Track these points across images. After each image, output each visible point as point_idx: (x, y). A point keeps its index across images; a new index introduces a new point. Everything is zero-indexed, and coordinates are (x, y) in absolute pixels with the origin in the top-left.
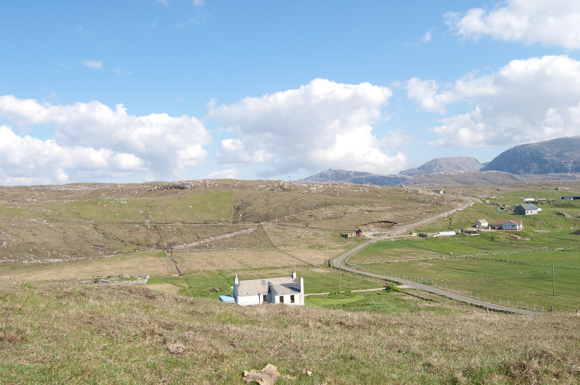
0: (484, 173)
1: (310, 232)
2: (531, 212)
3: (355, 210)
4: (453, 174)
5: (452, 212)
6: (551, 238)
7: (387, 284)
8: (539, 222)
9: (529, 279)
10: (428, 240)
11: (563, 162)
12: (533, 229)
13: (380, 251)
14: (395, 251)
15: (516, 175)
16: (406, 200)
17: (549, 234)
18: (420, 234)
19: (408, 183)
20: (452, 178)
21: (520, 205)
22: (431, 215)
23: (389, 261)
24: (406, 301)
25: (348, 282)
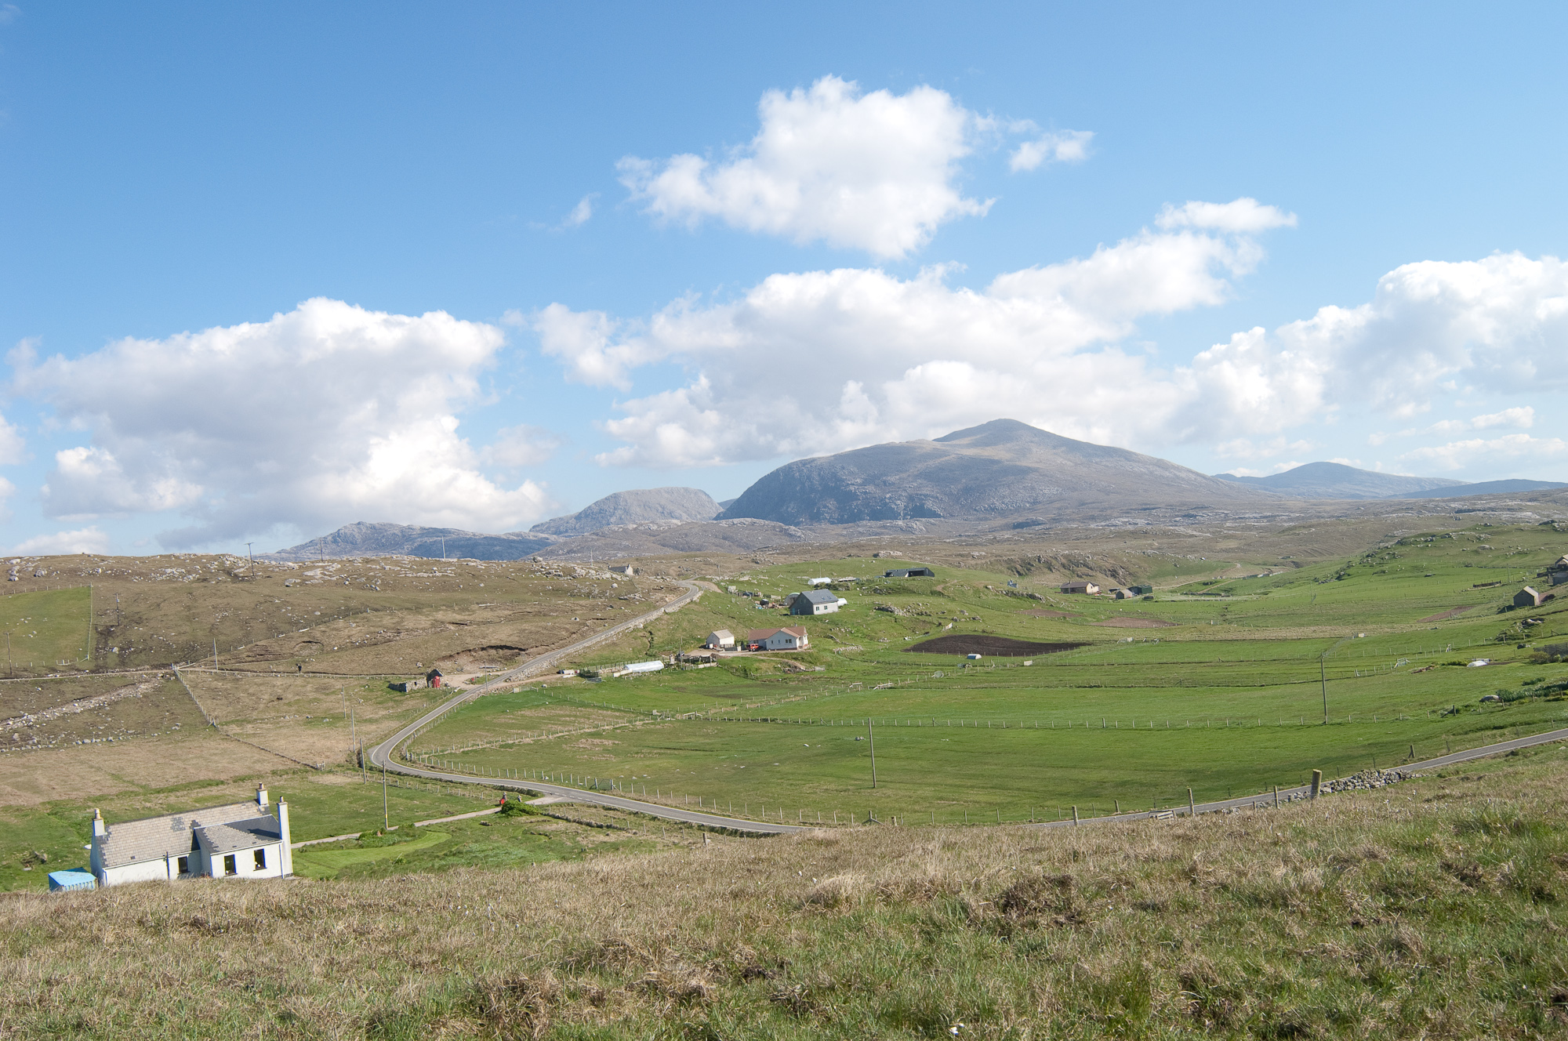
0: (724, 523)
1: (308, 683)
2: (826, 608)
3: (423, 621)
4: (655, 527)
5: (655, 615)
6: (866, 663)
7: (504, 798)
8: (843, 630)
9: (825, 758)
10: (601, 684)
11: (888, 496)
12: (829, 644)
13: (487, 718)
14: (522, 716)
15: (792, 528)
16: (546, 592)
17: (862, 654)
18: (582, 672)
19: (552, 553)
20: (654, 538)
21: (801, 593)
22: (606, 625)
23: (510, 742)
24: (550, 835)
25: (409, 801)
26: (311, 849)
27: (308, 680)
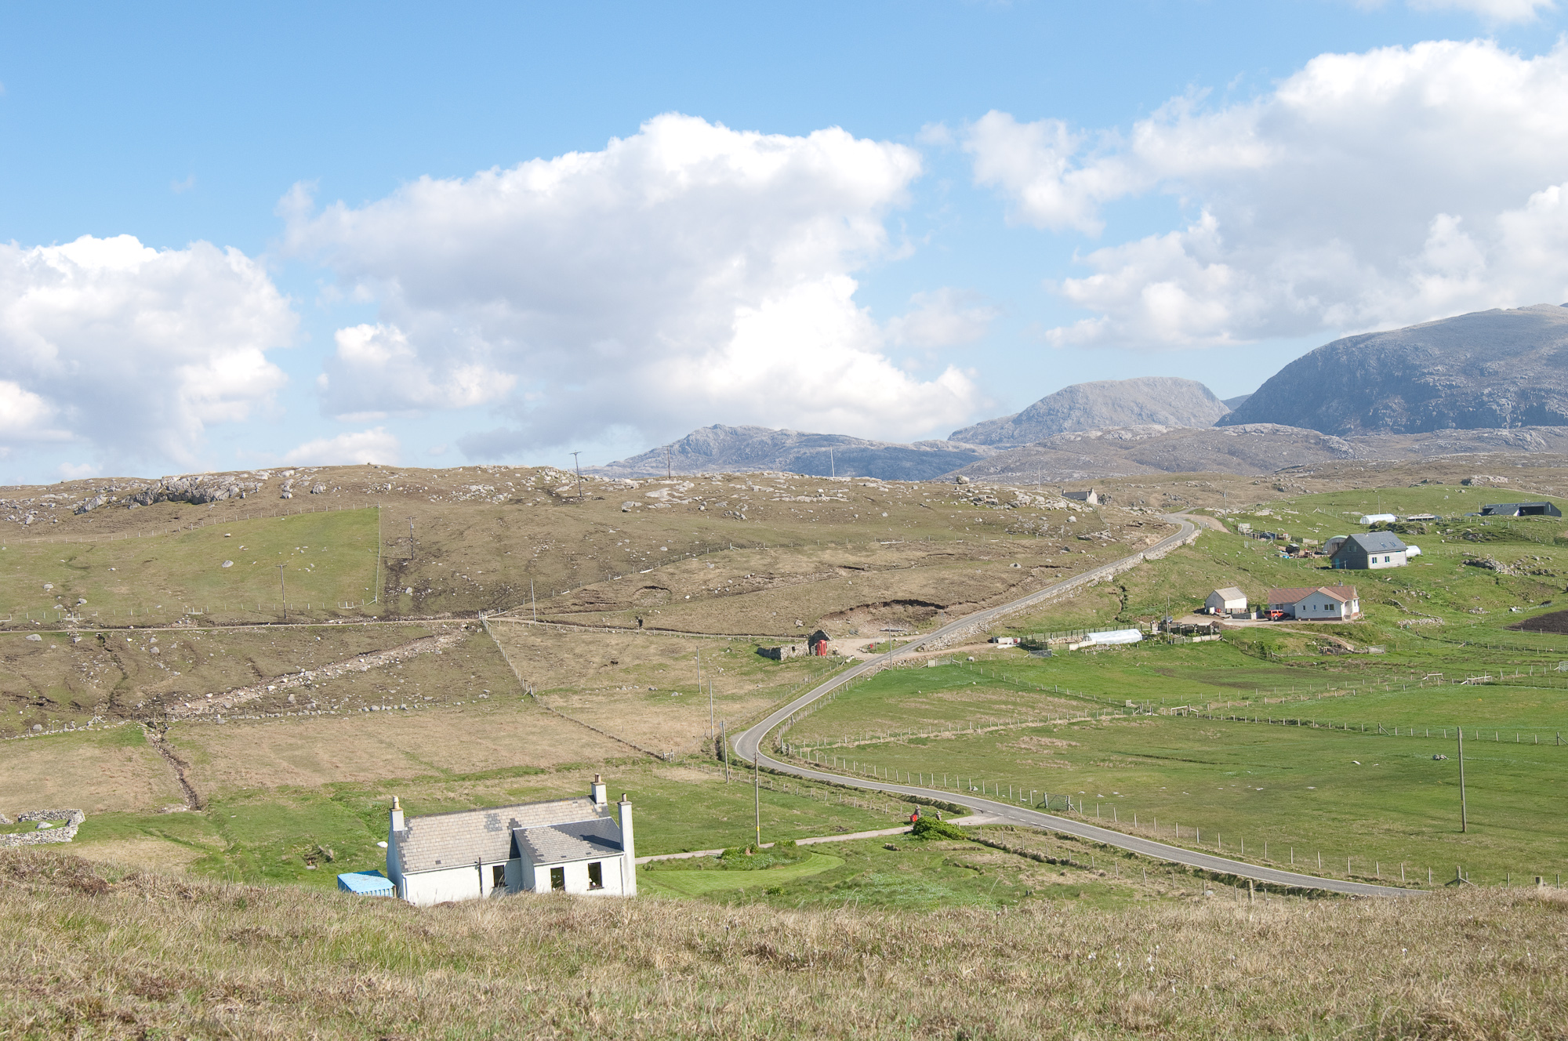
0: (1231, 431)
1: (652, 643)
2: (1387, 559)
3: (803, 563)
4: (1128, 436)
5: (1129, 563)
6: (1450, 645)
7: (916, 813)
8: (1413, 593)
9: (1385, 783)
10: (1050, 659)
11: (1486, 391)
12: (1391, 614)
13: (892, 701)
14: (940, 700)
15: (1335, 438)
16: (974, 527)
17: (1444, 630)
18: (1024, 641)
19: (979, 471)
20: (1127, 452)
21: (1350, 537)
22: (1059, 575)
23: (924, 736)
24: (981, 868)
25: (786, 810)
26: (659, 866)
27: (651, 639)
